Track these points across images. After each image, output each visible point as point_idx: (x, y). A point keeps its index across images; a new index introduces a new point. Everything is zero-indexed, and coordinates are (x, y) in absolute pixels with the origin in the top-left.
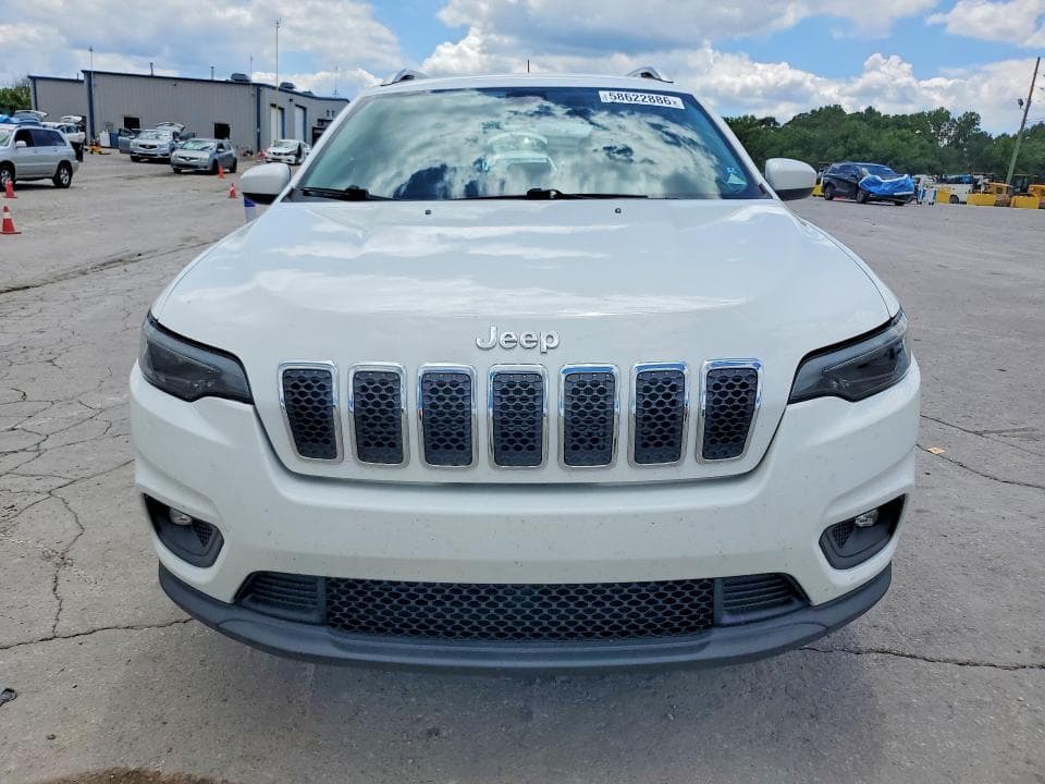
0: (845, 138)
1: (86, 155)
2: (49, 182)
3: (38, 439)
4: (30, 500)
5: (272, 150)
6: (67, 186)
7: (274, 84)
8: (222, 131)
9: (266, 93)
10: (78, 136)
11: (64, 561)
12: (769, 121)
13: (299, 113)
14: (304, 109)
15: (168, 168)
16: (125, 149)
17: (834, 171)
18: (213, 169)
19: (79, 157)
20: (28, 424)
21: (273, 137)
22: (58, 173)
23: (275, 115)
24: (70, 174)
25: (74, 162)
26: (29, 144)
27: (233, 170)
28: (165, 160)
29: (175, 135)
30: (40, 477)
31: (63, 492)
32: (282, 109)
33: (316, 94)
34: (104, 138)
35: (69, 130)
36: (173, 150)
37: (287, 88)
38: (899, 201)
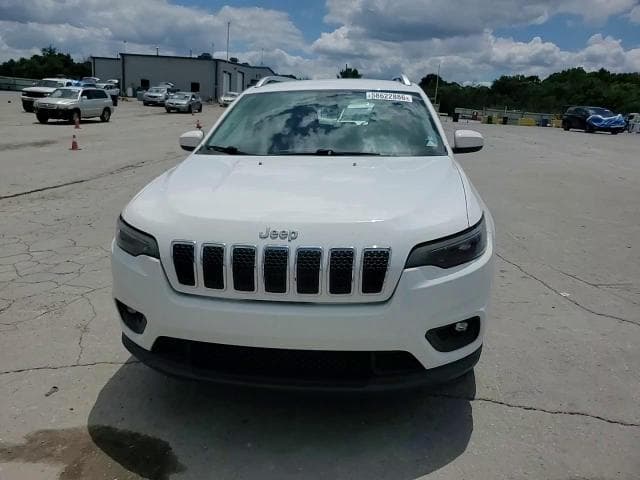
0: (585, 89)
1: (119, 102)
2: (98, 119)
3: (79, 267)
4: (73, 299)
5: (223, 99)
6: (107, 121)
7: (225, 59)
8: (195, 87)
9: (222, 65)
10: (115, 91)
11: (86, 329)
12: (533, 78)
13: (240, 76)
14: (243, 74)
15: (163, 109)
16: (140, 98)
17: (570, 112)
18: (189, 110)
19: (115, 104)
20: (75, 259)
21: (224, 91)
22: (104, 113)
23: (226, 78)
24: (110, 114)
25: (112, 107)
26: (89, 98)
27: (200, 110)
28: (162, 104)
29: (169, 90)
30: (78, 287)
31: (89, 296)
32: (230, 74)
33: (251, 64)
34: (130, 91)
35: (111, 87)
36: (167, 99)
37: (234, 61)
38: (615, 131)
